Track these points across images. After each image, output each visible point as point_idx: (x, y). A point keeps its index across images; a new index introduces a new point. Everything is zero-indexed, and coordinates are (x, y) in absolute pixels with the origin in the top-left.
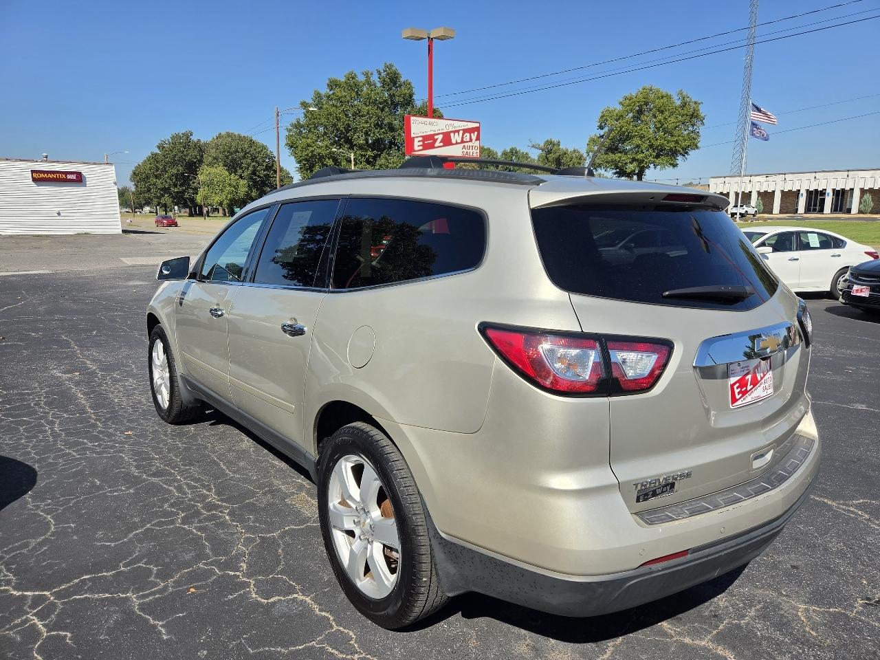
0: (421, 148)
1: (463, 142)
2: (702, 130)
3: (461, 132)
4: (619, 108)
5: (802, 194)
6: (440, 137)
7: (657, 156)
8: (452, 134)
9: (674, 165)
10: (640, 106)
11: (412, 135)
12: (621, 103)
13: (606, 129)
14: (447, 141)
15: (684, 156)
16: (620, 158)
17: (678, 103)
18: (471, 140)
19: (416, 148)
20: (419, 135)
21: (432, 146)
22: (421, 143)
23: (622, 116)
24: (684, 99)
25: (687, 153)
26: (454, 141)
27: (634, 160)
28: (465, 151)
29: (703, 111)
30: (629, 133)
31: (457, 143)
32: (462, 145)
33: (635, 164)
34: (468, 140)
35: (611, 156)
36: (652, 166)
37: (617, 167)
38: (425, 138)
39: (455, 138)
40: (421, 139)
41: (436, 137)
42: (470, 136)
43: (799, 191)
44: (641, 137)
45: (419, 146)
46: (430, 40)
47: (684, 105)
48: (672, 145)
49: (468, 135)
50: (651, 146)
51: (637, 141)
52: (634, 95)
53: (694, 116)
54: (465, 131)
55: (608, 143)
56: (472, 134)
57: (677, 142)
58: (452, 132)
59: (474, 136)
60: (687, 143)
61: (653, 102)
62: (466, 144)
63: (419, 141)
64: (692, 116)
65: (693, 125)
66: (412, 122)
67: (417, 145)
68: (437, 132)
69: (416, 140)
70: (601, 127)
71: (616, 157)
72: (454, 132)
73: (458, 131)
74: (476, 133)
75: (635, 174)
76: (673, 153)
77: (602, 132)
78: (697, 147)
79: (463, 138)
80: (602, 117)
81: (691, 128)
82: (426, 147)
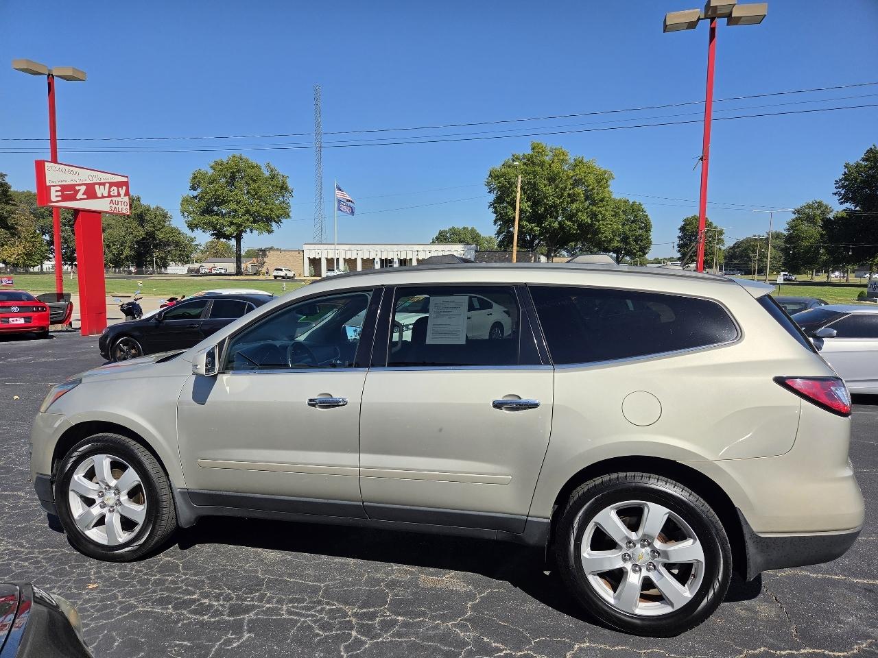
0: (60, 199)
1: (109, 196)
2: (291, 201)
3: (107, 185)
4: (211, 172)
5: (377, 262)
6: (83, 188)
7: (254, 222)
8: (97, 187)
9: (270, 232)
10: (233, 173)
11: (48, 184)
12: (211, 167)
13: (199, 190)
14: (91, 193)
15: (278, 223)
16: (217, 220)
17: (268, 174)
18: (119, 195)
19: (53, 198)
20: (58, 184)
21: (73, 198)
22: (60, 193)
23: (215, 180)
24: (272, 171)
25: (280, 221)
26: (99, 195)
27: (231, 223)
28: (114, 206)
29: (290, 184)
30: (224, 197)
31: (103, 197)
32: (110, 199)
33: (233, 227)
34: (116, 194)
35: (208, 218)
36: (248, 230)
37: (215, 229)
38: (64, 188)
39: (100, 191)
40: (59, 188)
41: (77, 188)
42: (118, 190)
43: (374, 259)
44: (238, 203)
45: (57, 196)
46: (51, 77)
47: (273, 177)
48: (268, 212)
49: (115, 189)
50: (248, 211)
51: (233, 206)
52: (225, 160)
53: (283, 188)
54: (112, 184)
55: (203, 204)
56: (120, 189)
57: (271, 210)
58: (96, 184)
59: (122, 191)
60: (280, 212)
61: (245, 171)
62: (114, 199)
63: (57, 191)
64: (282, 188)
65: (283, 196)
66: (46, 168)
67: (54, 195)
68: (78, 183)
69: (53, 190)
70: (194, 189)
71: (214, 219)
72: (100, 184)
73: (104, 184)
74: (124, 188)
75: (233, 237)
76: (269, 220)
77: (195, 193)
78: (289, 217)
79: (109, 192)
80: (194, 178)
81: (281, 199)
82: (65, 198)
